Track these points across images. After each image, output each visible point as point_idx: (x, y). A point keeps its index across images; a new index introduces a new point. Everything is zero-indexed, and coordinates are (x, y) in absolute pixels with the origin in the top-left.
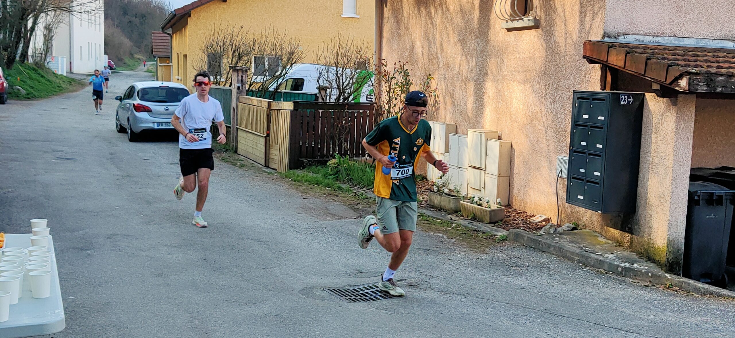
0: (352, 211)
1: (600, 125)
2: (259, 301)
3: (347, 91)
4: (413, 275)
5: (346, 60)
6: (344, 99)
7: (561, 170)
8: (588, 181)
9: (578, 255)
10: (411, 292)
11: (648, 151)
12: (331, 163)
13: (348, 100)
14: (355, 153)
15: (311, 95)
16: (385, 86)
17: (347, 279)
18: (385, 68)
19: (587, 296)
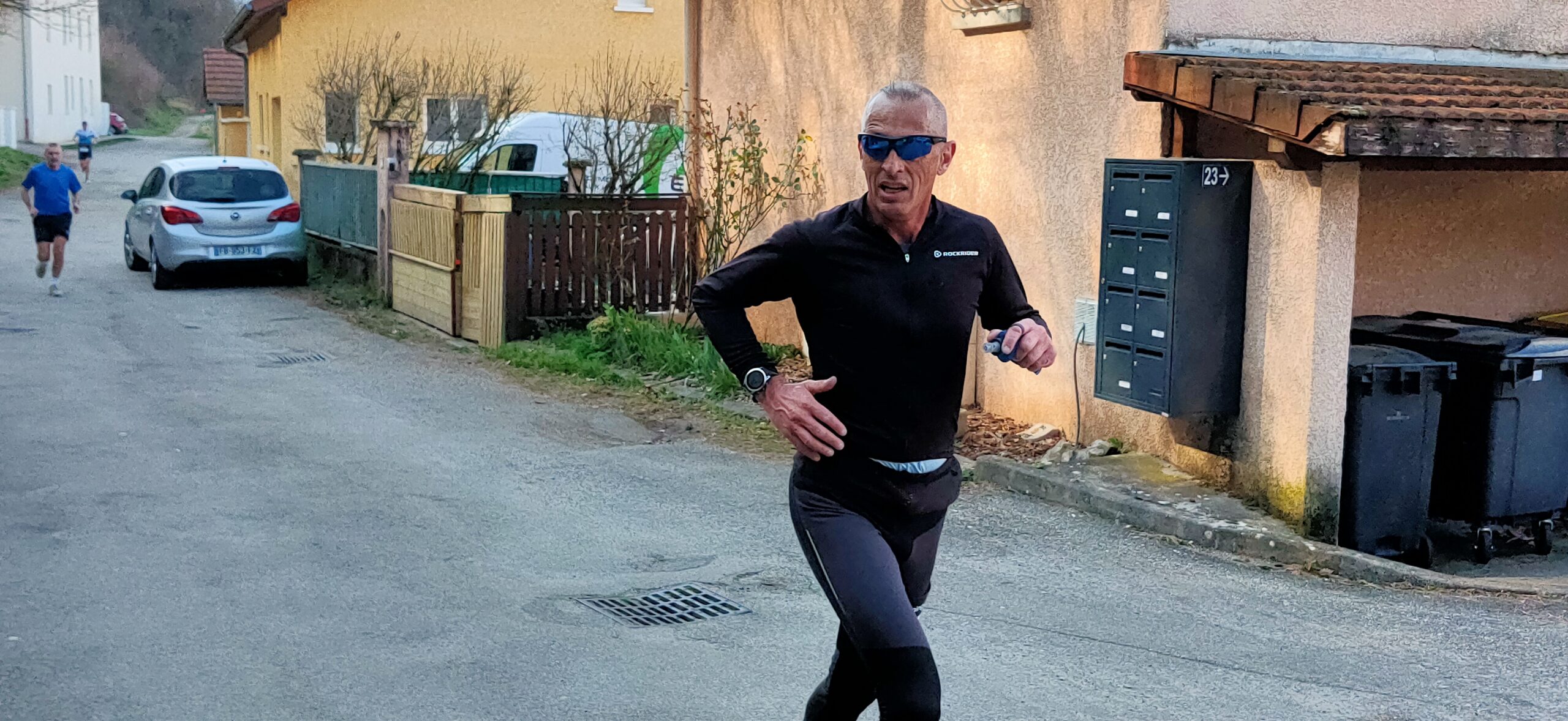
0: (643, 427)
1: (1162, 231)
2: (437, 631)
3: (630, 169)
4: (774, 561)
5: (627, 104)
6: (624, 187)
7: (1084, 328)
8: (1139, 351)
9: (1122, 507)
10: (769, 598)
11: (1262, 284)
12: (595, 324)
13: (633, 189)
14: (647, 301)
15: (552, 179)
16: (707, 157)
17: (631, 575)
18: (709, 119)
19: (1140, 594)
